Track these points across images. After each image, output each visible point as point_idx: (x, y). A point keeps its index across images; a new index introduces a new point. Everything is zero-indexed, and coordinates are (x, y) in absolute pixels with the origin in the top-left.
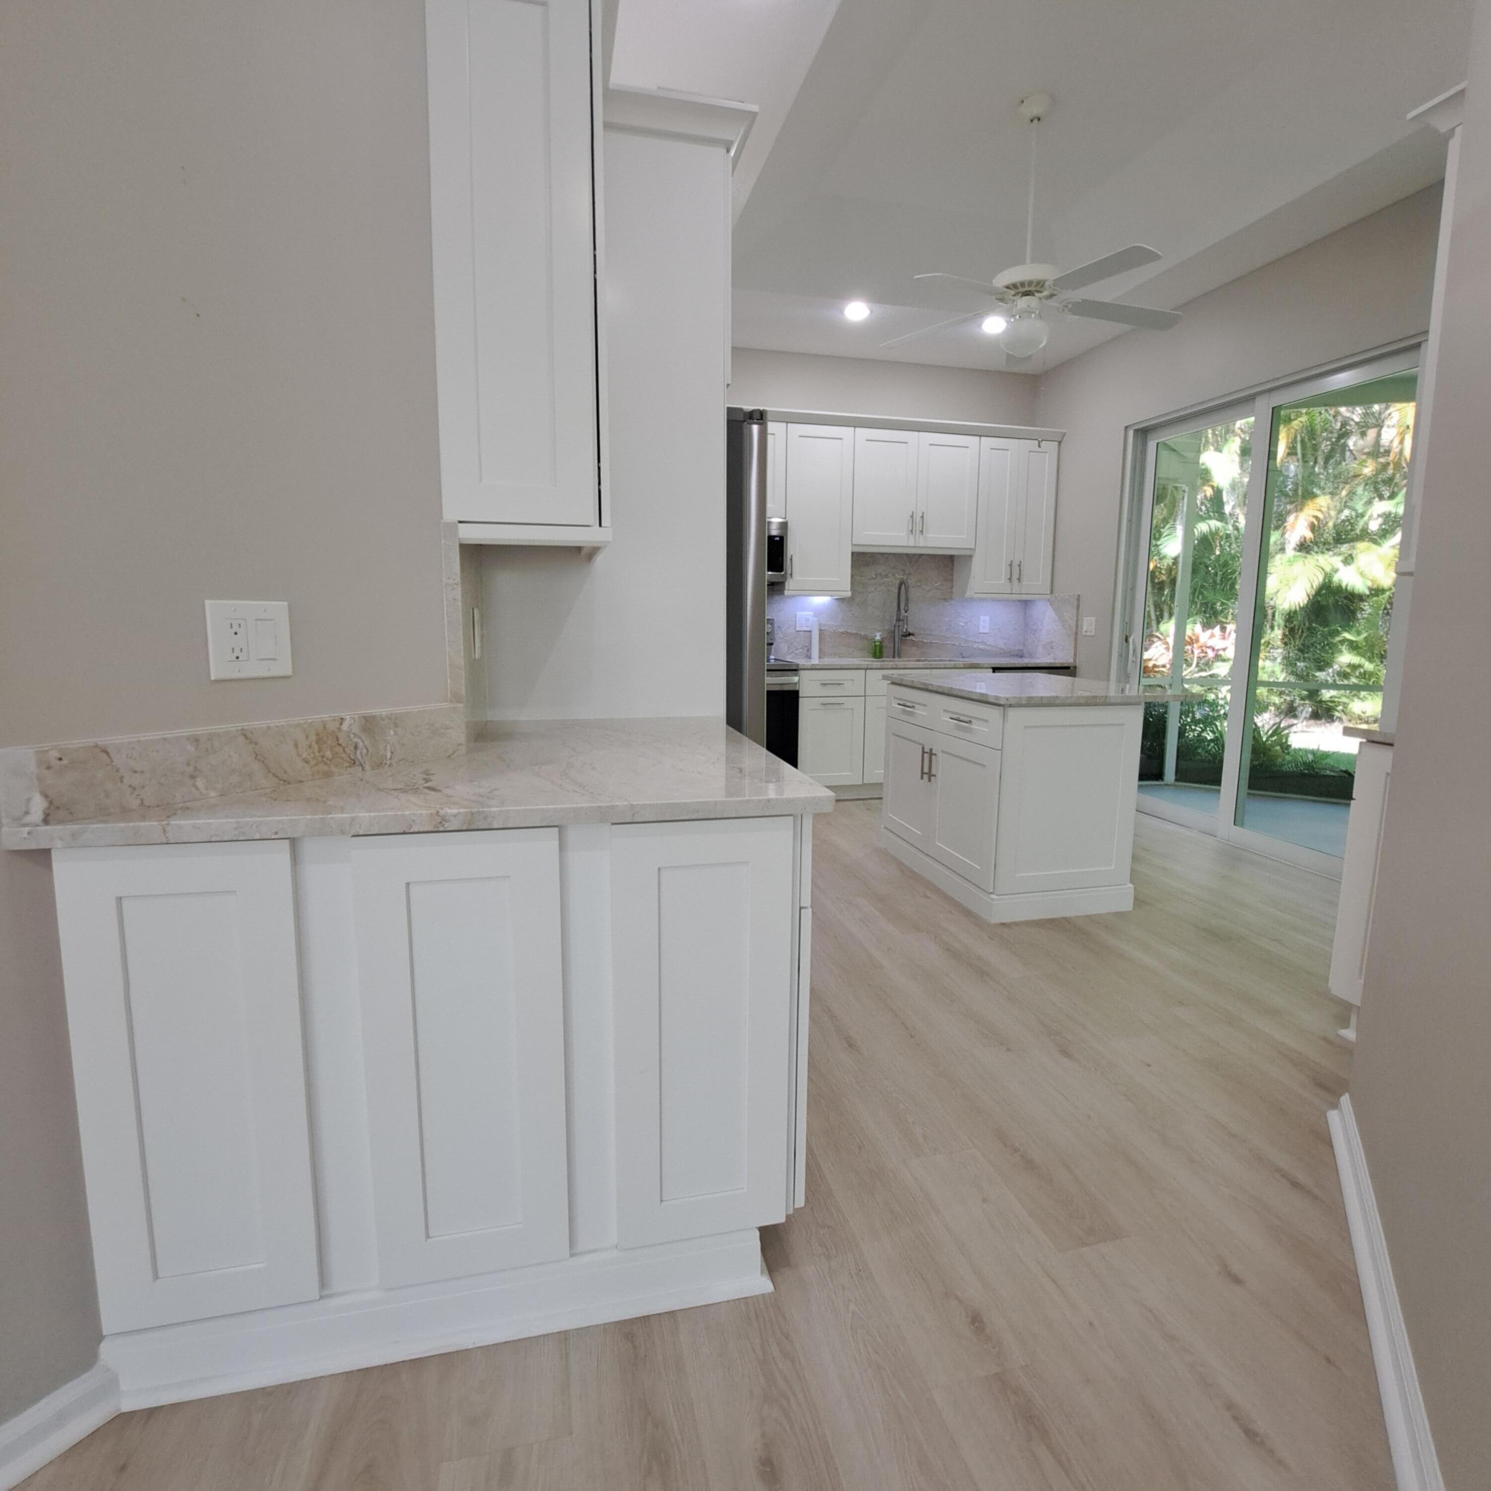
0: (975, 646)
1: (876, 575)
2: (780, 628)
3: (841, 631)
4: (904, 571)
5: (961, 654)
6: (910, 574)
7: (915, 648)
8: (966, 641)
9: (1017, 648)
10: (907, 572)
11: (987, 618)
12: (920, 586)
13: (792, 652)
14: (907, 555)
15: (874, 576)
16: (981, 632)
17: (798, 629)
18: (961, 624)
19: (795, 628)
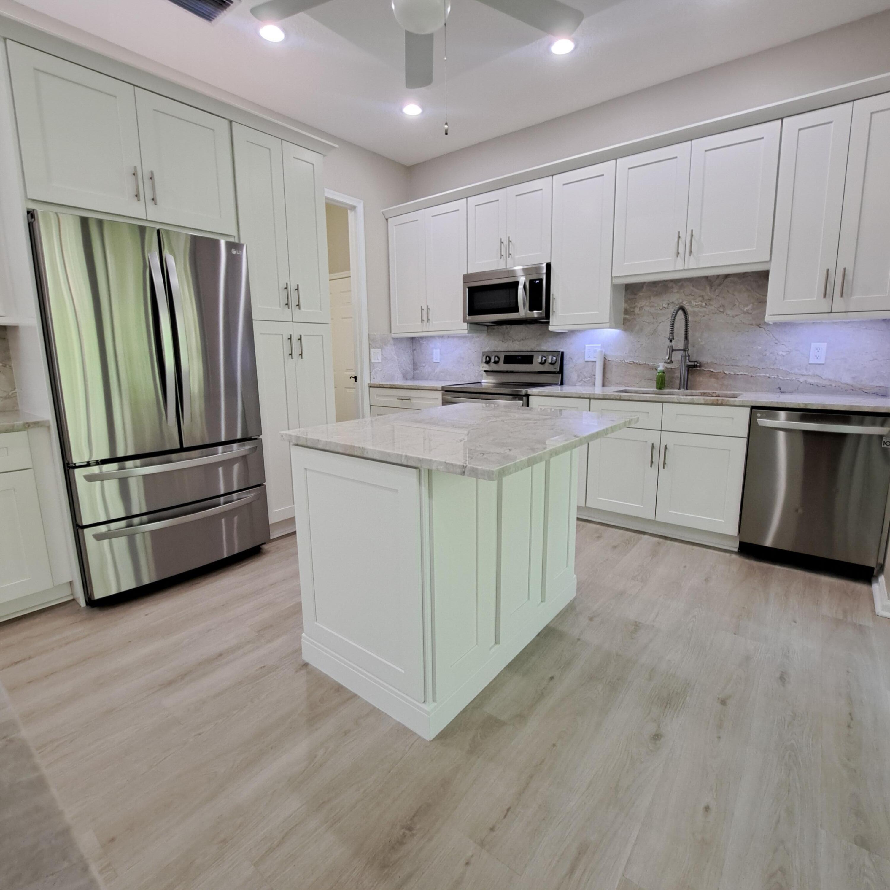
0: (802, 379)
1: (668, 305)
2: (571, 359)
3: (628, 361)
4: (702, 297)
5: (780, 388)
6: (710, 300)
7: (713, 380)
8: (788, 373)
9: (875, 384)
10: (706, 297)
11: (823, 346)
12: (723, 312)
13: (582, 380)
14: (706, 278)
15: (666, 306)
16: (810, 362)
17: (586, 360)
18: (780, 353)
19: (584, 359)
